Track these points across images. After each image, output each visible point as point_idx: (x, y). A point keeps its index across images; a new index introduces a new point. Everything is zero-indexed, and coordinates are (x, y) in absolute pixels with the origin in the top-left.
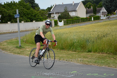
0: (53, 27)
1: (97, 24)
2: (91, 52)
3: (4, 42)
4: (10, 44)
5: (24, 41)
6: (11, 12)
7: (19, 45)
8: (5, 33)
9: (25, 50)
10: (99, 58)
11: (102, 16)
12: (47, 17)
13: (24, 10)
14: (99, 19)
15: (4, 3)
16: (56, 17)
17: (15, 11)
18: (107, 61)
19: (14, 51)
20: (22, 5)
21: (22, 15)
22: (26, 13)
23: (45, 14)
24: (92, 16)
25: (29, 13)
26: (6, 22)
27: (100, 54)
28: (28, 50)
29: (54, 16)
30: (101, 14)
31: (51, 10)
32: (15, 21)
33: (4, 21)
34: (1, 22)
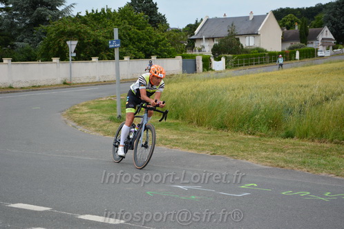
0: (199, 73)
1: (309, 68)
2: (292, 137)
3: (83, 105)
4: (95, 110)
6: (99, 34)
7: (118, 114)
8: (84, 83)
10: (312, 152)
11: (321, 48)
12: (187, 46)
13: (130, 30)
14: (314, 57)
15: (87, 12)
16: (208, 47)
17: (109, 31)
18: (334, 161)
19: (105, 128)
20: (126, 19)
21: (126, 42)
22: (136, 36)
23: (181, 40)
24: (297, 48)
25: (141, 37)
26: (89, 56)
27: (316, 144)
29: (203, 47)
30: (320, 43)
31: (196, 32)
32: (109, 55)
33: (84, 54)
34: (78, 58)
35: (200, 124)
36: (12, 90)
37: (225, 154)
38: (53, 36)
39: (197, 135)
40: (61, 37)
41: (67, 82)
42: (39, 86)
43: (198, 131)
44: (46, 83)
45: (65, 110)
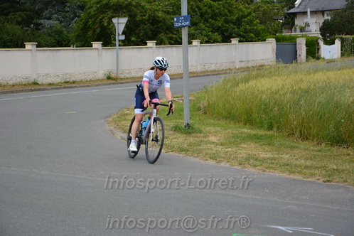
0: (301, 63)
5: (199, 109)
6: (158, 9)
7: (185, 122)
8: (136, 78)
9: (202, 139)
12: (283, 24)
16: (314, 25)
17: (172, 3)
21: (196, 19)
22: (209, 11)
23: (275, 14)
25: (217, 11)
26: (143, 40)
28: (212, 139)
29: (308, 25)
31: (297, 3)
32: (171, 38)
33: (135, 37)
34: (127, 43)
35: (305, 137)
36: (37, 87)
37: (346, 181)
38: (92, 11)
39: (301, 153)
40: (103, 13)
41: (113, 75)
42: (74, 82)
43: (302, 147)
44: (83, 78)
45: (110, 116)
